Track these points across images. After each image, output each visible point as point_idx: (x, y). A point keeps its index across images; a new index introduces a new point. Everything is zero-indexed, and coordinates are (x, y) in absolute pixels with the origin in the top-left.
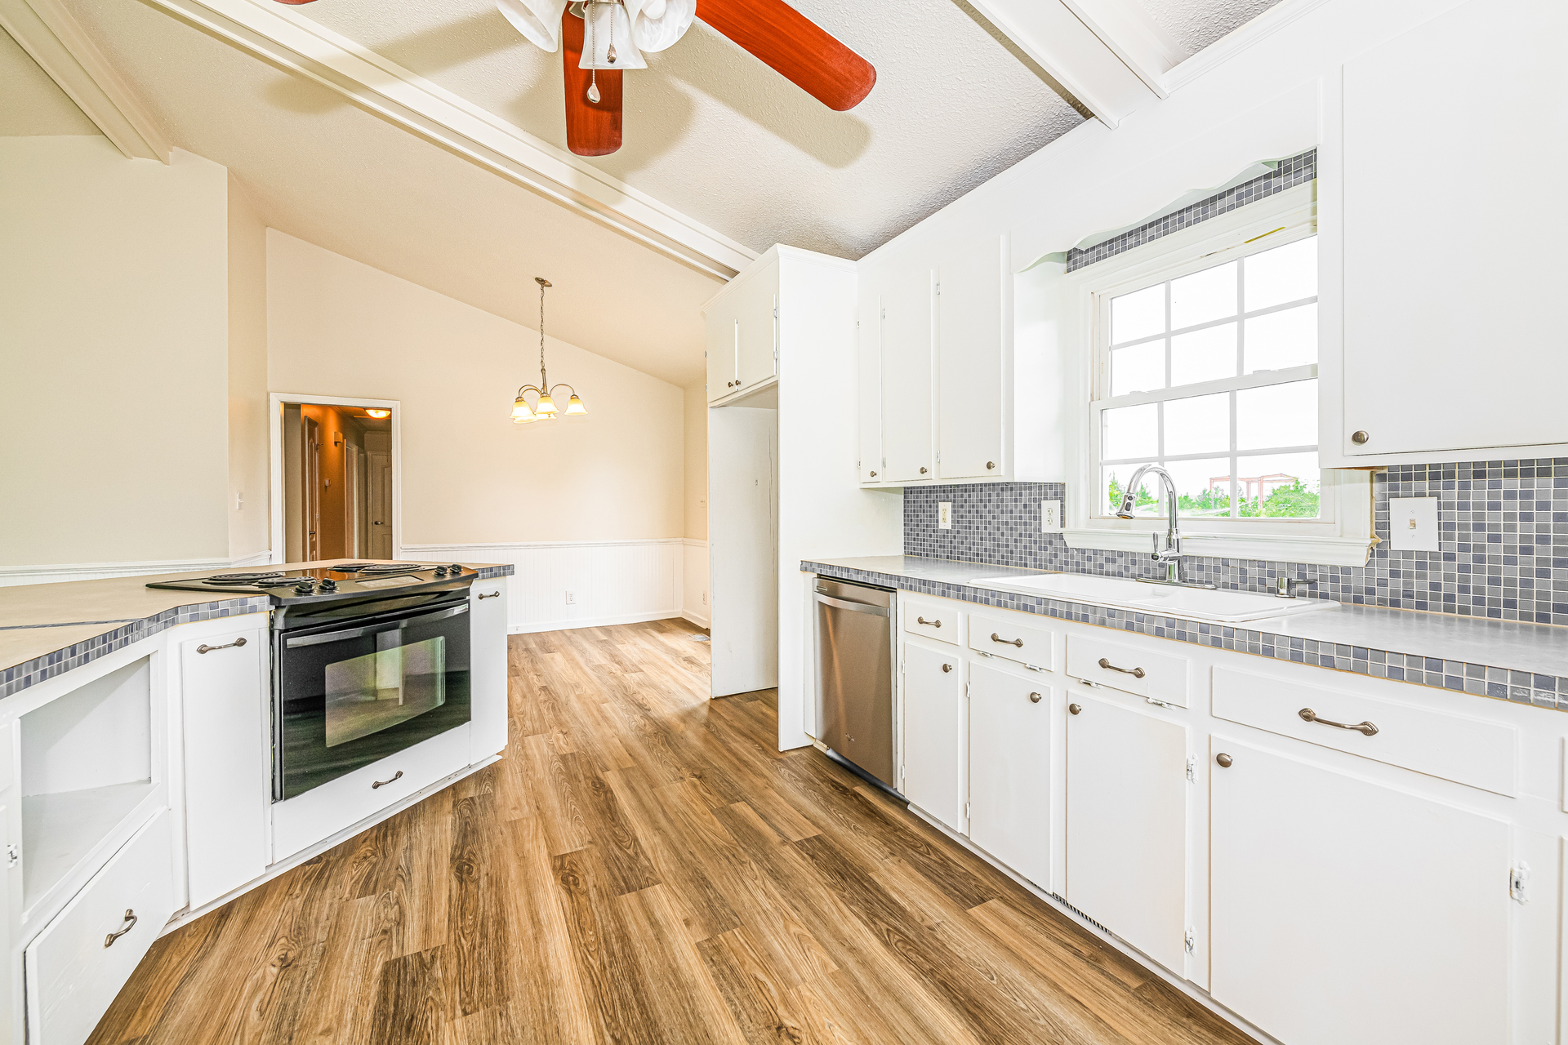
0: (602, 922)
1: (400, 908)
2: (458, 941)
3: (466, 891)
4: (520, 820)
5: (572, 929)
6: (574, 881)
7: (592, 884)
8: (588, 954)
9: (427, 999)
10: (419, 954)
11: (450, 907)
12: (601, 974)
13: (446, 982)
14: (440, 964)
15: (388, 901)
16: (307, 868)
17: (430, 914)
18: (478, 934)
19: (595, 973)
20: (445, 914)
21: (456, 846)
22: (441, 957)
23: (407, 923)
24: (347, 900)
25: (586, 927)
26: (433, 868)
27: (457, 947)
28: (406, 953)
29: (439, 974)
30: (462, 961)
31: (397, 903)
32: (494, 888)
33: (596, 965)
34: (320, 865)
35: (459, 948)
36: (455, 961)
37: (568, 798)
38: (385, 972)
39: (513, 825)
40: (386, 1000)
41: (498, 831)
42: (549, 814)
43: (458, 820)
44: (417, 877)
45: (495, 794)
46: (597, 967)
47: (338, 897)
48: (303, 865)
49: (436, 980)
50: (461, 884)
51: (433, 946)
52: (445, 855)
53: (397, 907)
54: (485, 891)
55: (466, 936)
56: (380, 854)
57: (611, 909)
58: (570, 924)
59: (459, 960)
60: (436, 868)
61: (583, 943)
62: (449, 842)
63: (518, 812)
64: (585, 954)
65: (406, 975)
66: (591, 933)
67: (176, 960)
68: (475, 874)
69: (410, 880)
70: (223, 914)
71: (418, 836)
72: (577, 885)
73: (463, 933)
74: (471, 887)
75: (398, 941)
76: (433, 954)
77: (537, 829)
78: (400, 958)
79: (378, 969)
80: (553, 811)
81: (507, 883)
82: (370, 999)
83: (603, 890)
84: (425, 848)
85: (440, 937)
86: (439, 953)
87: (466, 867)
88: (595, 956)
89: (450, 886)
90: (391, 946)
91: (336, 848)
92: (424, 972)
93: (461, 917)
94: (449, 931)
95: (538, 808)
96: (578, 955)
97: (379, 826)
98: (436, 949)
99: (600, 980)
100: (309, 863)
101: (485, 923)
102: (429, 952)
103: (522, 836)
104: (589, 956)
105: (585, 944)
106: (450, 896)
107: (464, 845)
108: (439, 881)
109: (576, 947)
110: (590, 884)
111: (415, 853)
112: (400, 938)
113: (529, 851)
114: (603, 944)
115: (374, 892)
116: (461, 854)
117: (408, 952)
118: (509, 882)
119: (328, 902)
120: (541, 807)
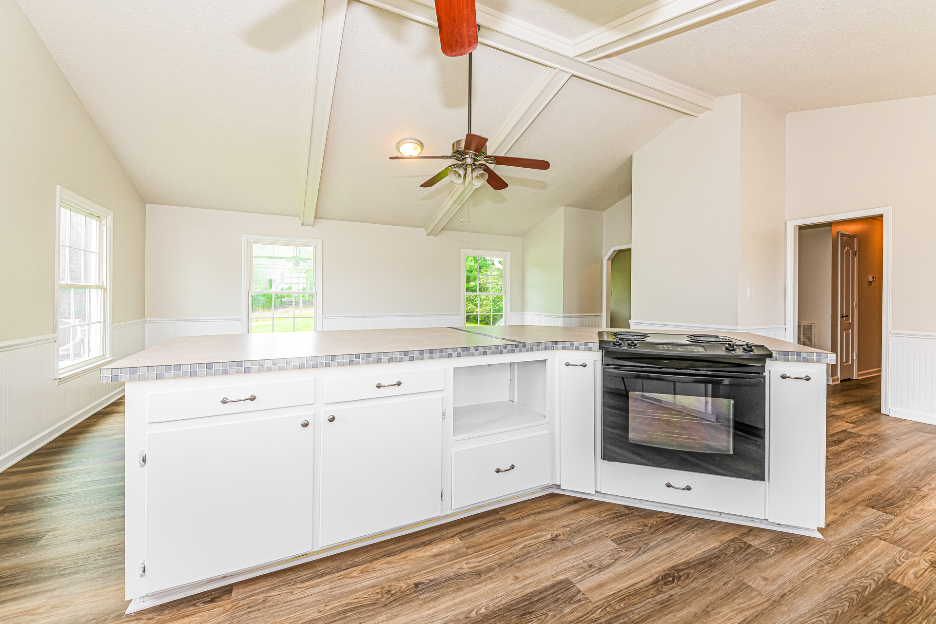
0: (636, 609)
1: (613, 563)
2: (598, 608)
3: (647, 590)
4: (753, 590)
5: (621, 593)
6: (669, 581)
7: (672, 593)
8: (603, 608)
9: (546, 614)
10: (579, 591)
11: (626, 588)
12: (589, 620)
13: (562, 617)
14: (575, 607)
15: (616, 554)
16: (623, 508)
17: (615, 581)
18: (609, 618)
19: (588, 617)
20: (618, 589)
21: (689, 563)
22: (581, 605)
23: (601, 573)
24: (607, 537)
25: (626, 601)
26: (658, 561)
27: (592, 610)
28: (577, 585)
29: (567, 610)
30: (581, 619)
31: (616, 559)
32: (659, 607)
33: (595, 616)
34: (627, 511)
35: (592, 612)
36: (580, 614)
37: (825, 615)
38: (561, 582)
39: (742, 587)
40: (541, 593)
41: (725, 580)
42: (784, 608)
43: (717, 550)
44: (645, 557)
45: (770, 557)
46: (594, 617)
47: (607, 532)
48: (623, 506)
49: (561, 611)
50: (652, 584)
51: (588, 596)
52: (674, 561)
53: (613, 561)
54: (654, 602)
55: (604, 610)
56: (652, 530)
57: (651, 612)
58: (624, 591)
59: (582, 616)
60: (659, 563)
61: (612, 603)
62: (688, 557)
63: (762, 583)
64: (603, 606)
65: (561, 593)
66: (622, 605)
67: (546, 504)
68: (666, 588)
69: (639, 555)
70: (577, 501)
71: (682, 539)
72: (665, 584)
73: (606, 607)
74: (652, 592)
75: (585, 576)
76: (582, 599)
77: (753, 607)
78: (573, 583)
79: (561, 577)
80: (790, 610)
81: (670, 613)
82: (540, 585)
83: (670, 602)
84: (674, 548)
85: (596, 597)
86: (584, 602)
87: (671, 579)
88: (602, 613)
89: (647, 579)
90: (580, 575)
91: (645, 510)
92: (566, 601)
93: (620, 600)
94: (603, 599)
95: (783, 596)
96: (600, 603)
97: (678, 515)
98: (587, 599)
99: (584, 621)
100: (626, 507)
101: (621, 617)
102: (583, 596)
103: (735, 599)
104: (601, 609)
105: (610, 604)
106: (637, 583)
107: (694, 567)
108: (649, 570)
109: (606, 600)
110: (672, 592)
111: (666, 545)
112: (589, 575)
113: (719, 613)
114: (615, 615)
115: (620, 544)
116: (681, 570)
117: (579, 586)
118: (672, 614)
119: (602, 530)
120: (786, 598)
